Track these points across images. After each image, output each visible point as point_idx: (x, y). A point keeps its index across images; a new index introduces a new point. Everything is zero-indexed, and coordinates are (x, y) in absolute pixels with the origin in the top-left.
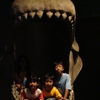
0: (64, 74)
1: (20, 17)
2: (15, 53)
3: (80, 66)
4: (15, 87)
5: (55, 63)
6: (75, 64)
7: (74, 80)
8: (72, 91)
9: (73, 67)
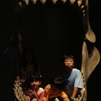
0: (74, 69)
1: (20, 3)
2: (20, 44)
3: (97, 59)
4: (18, 83)
5: (65, 56)
6: (90, 57)
7: (88, 76)
8: (84, 89)
9: (87, 61)
